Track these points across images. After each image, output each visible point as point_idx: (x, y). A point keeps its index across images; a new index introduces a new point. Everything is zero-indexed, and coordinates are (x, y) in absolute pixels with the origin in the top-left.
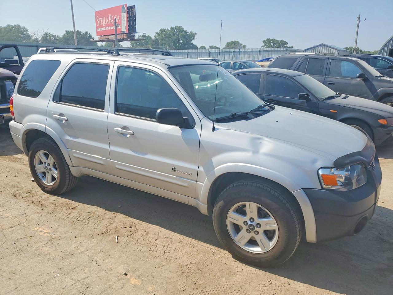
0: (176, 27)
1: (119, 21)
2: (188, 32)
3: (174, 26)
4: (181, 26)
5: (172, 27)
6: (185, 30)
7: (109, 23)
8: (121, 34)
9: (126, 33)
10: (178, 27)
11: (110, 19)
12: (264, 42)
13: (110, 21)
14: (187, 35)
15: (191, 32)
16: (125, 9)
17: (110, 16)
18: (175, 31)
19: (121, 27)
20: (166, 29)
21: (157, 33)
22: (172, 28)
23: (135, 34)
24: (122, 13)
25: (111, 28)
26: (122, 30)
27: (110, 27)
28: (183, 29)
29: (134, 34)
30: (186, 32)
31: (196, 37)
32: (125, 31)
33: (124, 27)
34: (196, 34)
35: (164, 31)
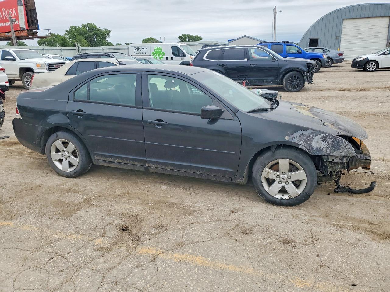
0: (87, 25)
1: (16, 15)
2: (102, 30)
3: (86, 24)
4: (94, 24)
5: (83, 24)
6: (98, 27)
7: (3, 18)
8: (19, 31)
9: (25, 29)
10: (90, 24)
11: (4, 13)
12: (179, 37)
13: (5, 15)
14: (102, 32)
15: (105, 30)
16: (21, 2)
17: (4, 10)
18: (88, 28)
19: (19, 22)
20: (77, 26)
21: (67, 31)
22: (83, 26)
23: (38, 31)
24: (19, 7)
25: (7, 25)
26: (21, 26)
27: (5, 23)
28: (96, 26)
29: (36, 31)
30: (99, 30)
31: (110, 34)
32: (24, 27)
33: (22, 23)
34: (110, 31)
35: (75, 29)
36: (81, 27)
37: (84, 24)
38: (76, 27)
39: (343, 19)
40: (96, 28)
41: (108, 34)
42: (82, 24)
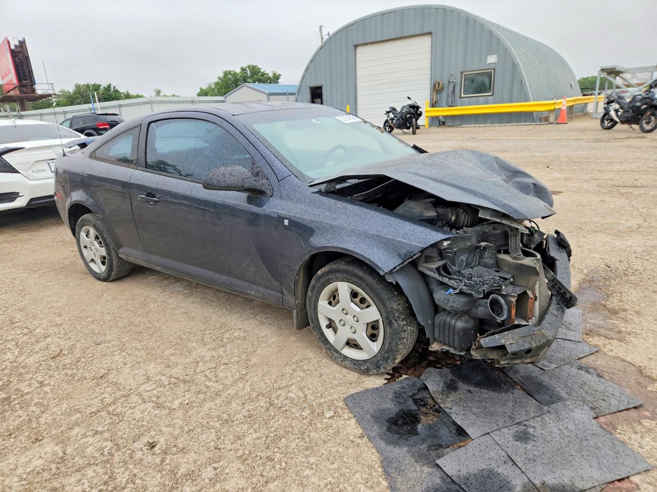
0: (248, 67)
5: (242, 67)
15: (274, 75)
18: (249, 72)
21: (219, 78)
22: (243, 69)
23: (35, 87)
24: (7, 54)
26: (13, 83)
29: (32, 87)
30: (263, 75)
32: (16, 82)
35: (230, 74)
36: (238, 71)
37: (244, 67)
38: (231, 71)
39: (356, 47)
40: (259, 72)
41: (277, 79)
42: (240, 67)
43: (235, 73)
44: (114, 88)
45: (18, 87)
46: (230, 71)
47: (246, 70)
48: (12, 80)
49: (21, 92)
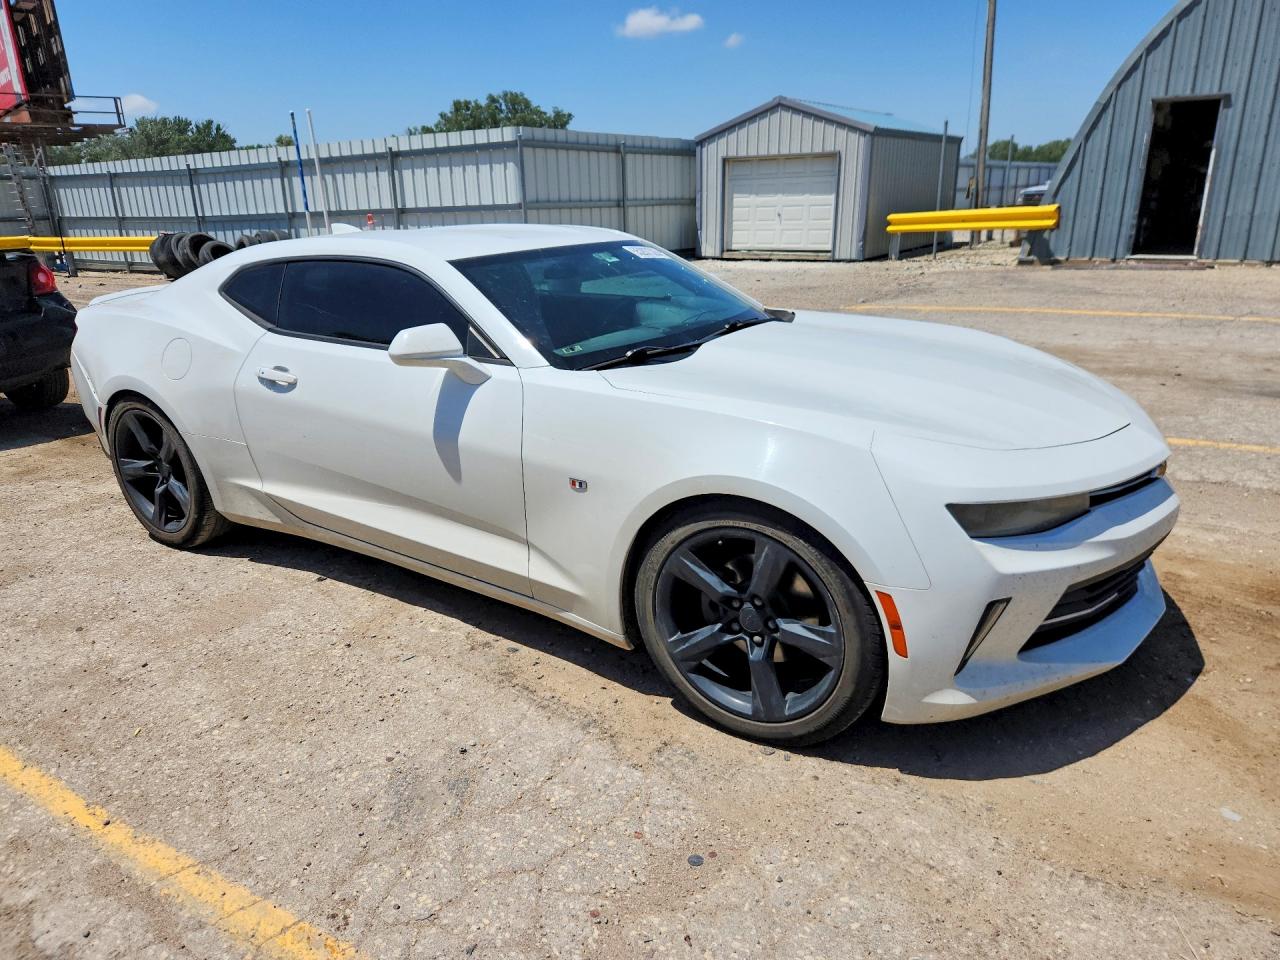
0: (504, 97)
2: (545, 113)
3: (501, 94)
4: (522, 95)
5: (491, 95)
6: (534, 104)
9: (23, 98)
10: (511, 94)
14: (544, 118)
15: (558, 115)
18: (504, 107)
20: (474, 100)
21: (443, 116)
22: (492, 100)
23: (72, 105)
28: (526, 101)
29: (64, 104)
30: (535, 112)
31: (571, 125)
33: (14, 74)
34: (571, 115)
35: (467, 110)
36: (483, 102)
37: (495, 95)
38: (469, 103)
40: (527, 107)
41: (565, 123)
42: (487, 95)
43: (478, 107)
44: (218, 128)
45: (27, 102)
46: (467, 104)
47: (498, 102)
48: (10, 84)
49: (34, 116)
